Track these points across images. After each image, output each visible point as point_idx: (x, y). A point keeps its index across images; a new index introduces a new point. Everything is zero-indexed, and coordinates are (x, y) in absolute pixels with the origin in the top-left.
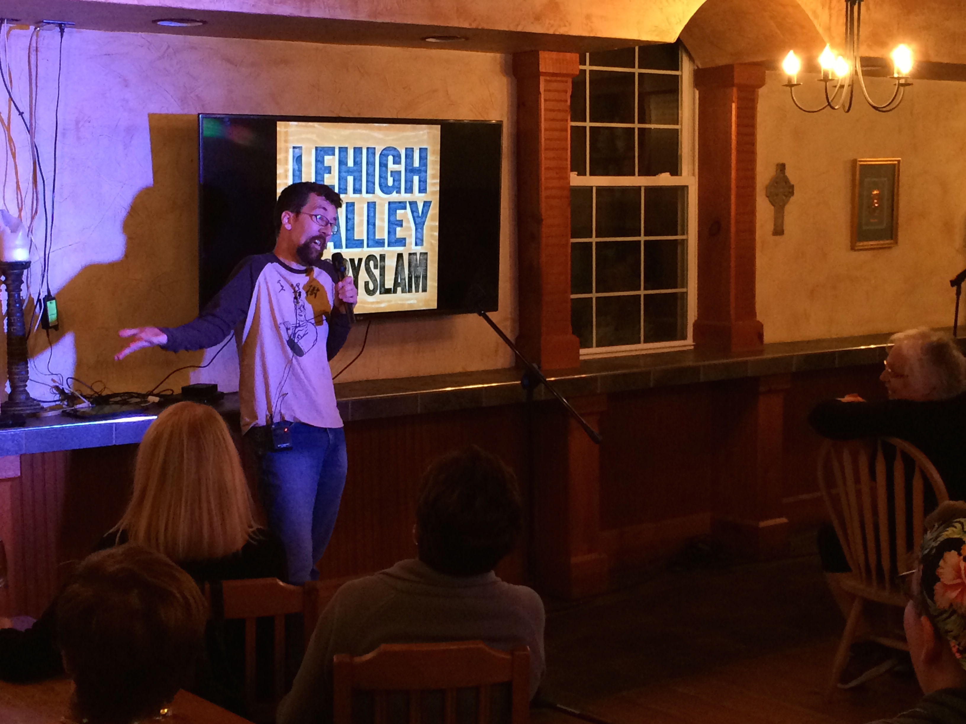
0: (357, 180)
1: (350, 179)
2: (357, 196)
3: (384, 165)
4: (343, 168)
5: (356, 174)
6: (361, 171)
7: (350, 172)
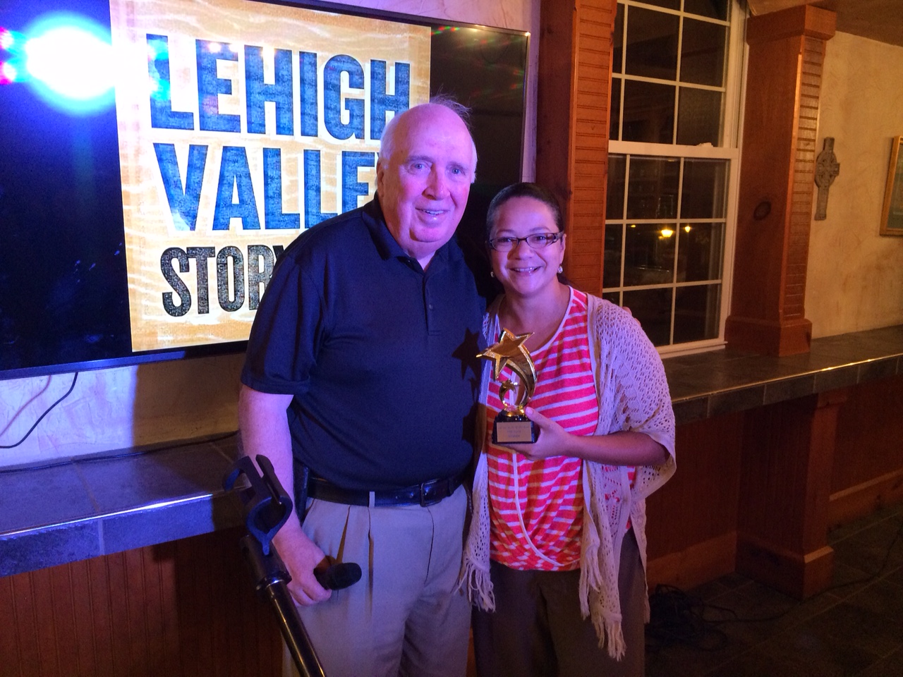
0: (283, 109)
1: (270, 108)
2: (285, 138)
3: (332, 87)
4: (256, 86)
5: (281, 99)
6: (291, 95)
7: (268, 93)
